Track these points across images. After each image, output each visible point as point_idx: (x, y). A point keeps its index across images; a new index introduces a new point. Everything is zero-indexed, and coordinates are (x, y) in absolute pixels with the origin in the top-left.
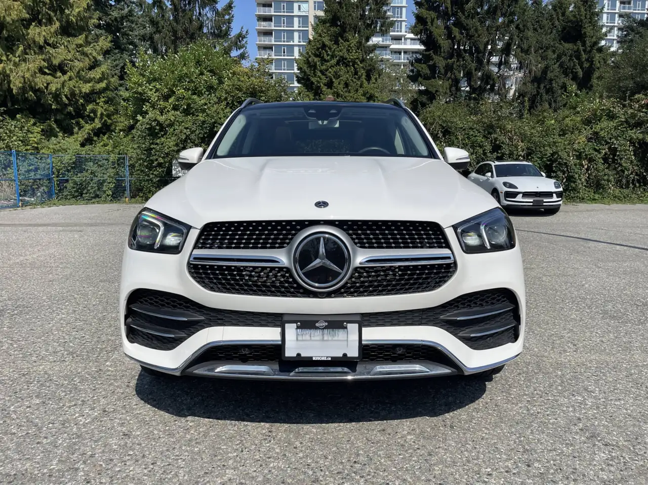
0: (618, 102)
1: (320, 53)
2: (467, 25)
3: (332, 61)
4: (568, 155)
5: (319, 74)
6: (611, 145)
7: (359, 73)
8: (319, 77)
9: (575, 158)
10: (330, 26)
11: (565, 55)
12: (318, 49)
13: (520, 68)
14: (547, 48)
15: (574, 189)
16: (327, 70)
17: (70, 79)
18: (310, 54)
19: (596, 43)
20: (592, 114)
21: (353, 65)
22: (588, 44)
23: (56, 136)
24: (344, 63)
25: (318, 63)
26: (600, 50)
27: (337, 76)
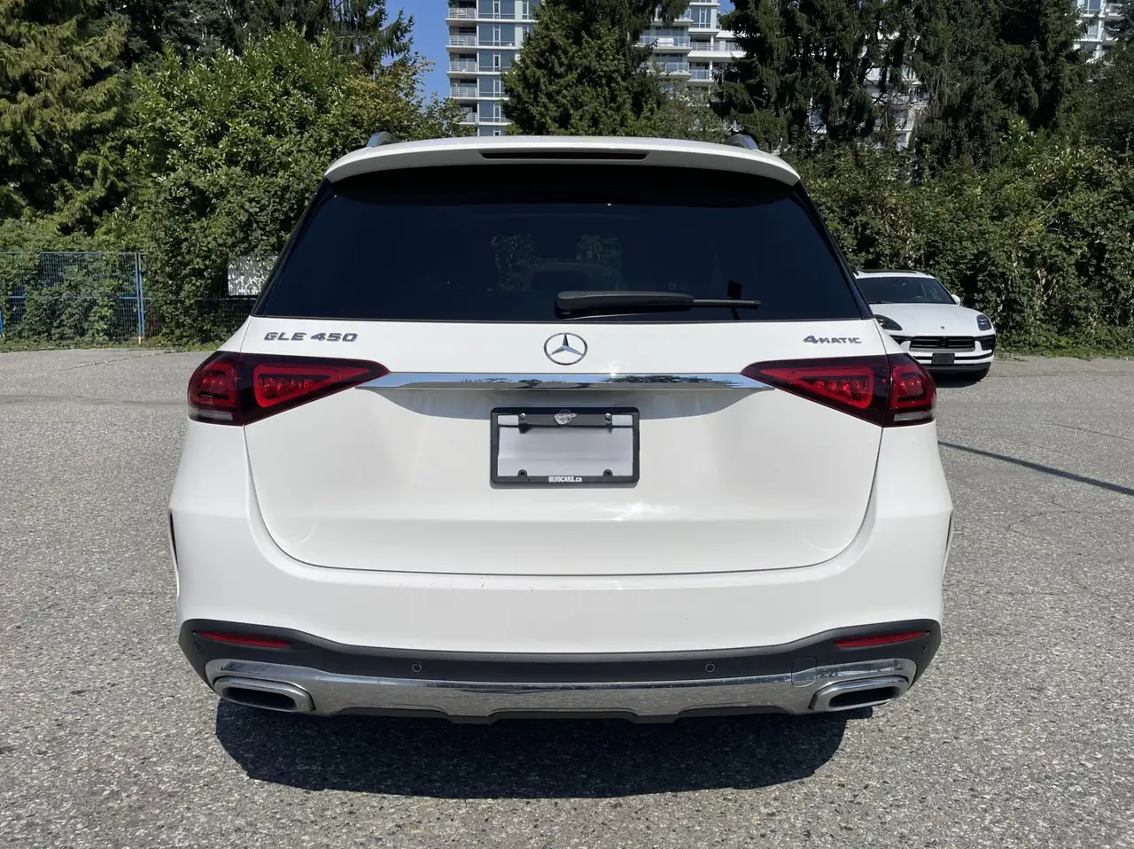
0: (1108, 154)
1: (546, 60)
2: (823, 7)
3: (569, 77)
4: (1009, 258)
5: (544, 99)
6: (1093, 240)
7: (619, 99)
8: (545, 106)
9: (1022, 263)
10: (567, 10)
11: (1007, 67)
12: (542, 54)
13: (921, 91)
14: (974, 53)
15: (1019, 326)
16: (559, 92)
17: (46, 104)
18: (528, 61)
19: (1066, 44)
20: (1057, 177)
21: (608, 85)
22: (1051, 46)
23: (17, 216)
24: (591, 80)
25: (542, 80)
26: (1073, 57)
27: (578, 105)
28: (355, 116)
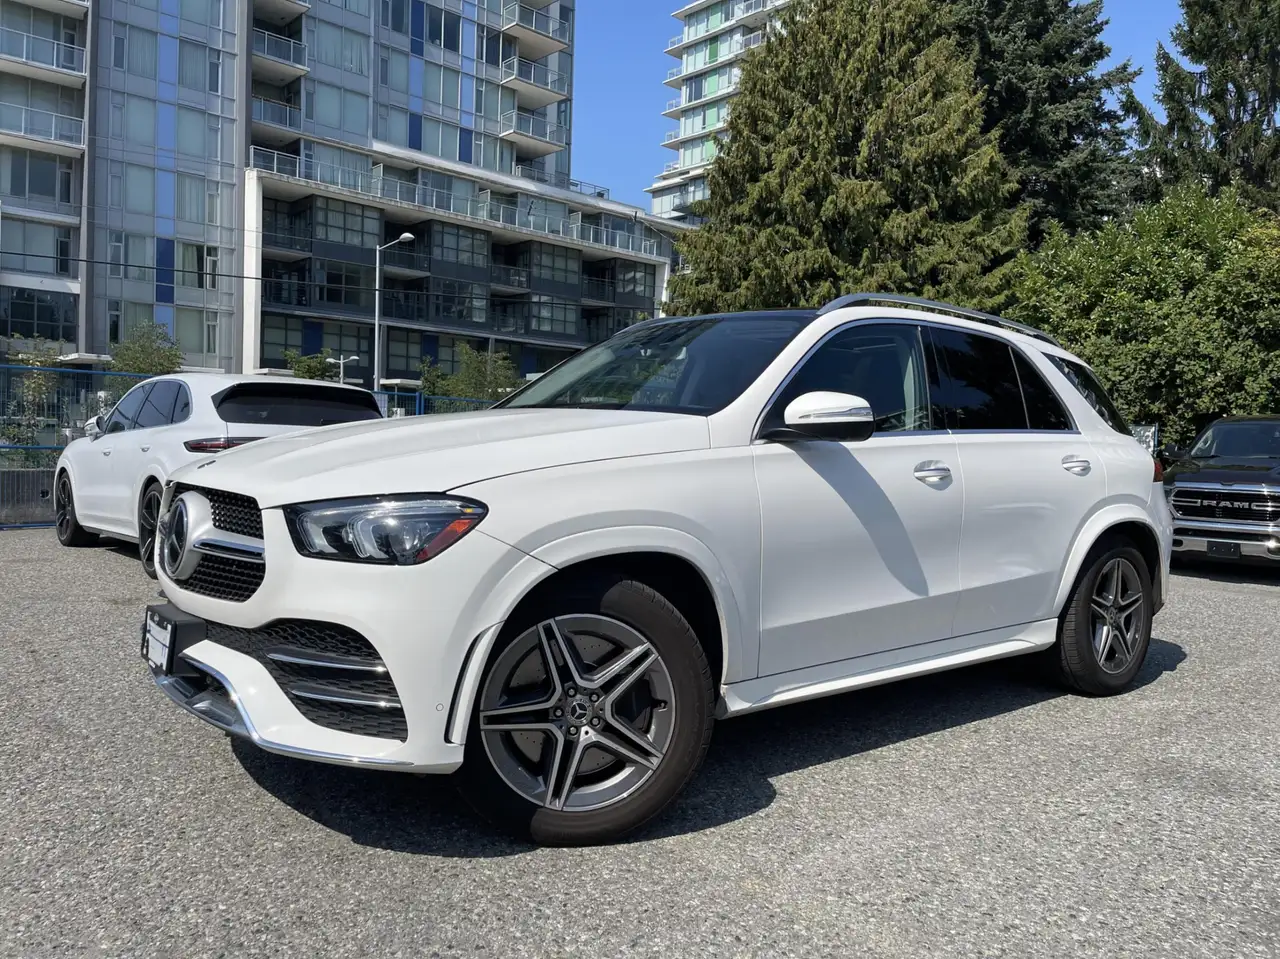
28: (1250, 269)
